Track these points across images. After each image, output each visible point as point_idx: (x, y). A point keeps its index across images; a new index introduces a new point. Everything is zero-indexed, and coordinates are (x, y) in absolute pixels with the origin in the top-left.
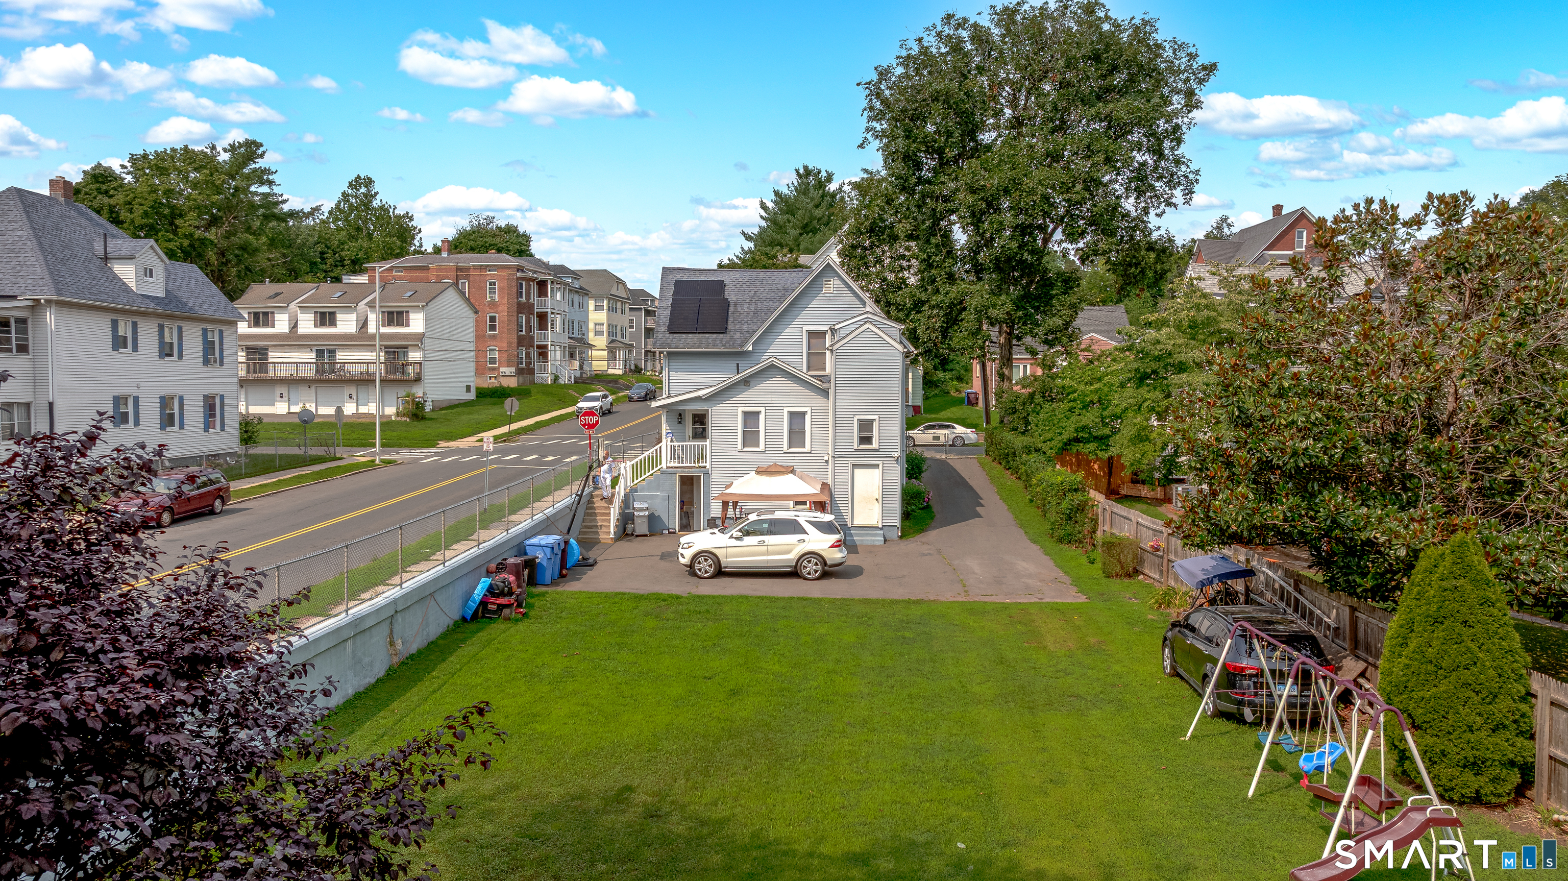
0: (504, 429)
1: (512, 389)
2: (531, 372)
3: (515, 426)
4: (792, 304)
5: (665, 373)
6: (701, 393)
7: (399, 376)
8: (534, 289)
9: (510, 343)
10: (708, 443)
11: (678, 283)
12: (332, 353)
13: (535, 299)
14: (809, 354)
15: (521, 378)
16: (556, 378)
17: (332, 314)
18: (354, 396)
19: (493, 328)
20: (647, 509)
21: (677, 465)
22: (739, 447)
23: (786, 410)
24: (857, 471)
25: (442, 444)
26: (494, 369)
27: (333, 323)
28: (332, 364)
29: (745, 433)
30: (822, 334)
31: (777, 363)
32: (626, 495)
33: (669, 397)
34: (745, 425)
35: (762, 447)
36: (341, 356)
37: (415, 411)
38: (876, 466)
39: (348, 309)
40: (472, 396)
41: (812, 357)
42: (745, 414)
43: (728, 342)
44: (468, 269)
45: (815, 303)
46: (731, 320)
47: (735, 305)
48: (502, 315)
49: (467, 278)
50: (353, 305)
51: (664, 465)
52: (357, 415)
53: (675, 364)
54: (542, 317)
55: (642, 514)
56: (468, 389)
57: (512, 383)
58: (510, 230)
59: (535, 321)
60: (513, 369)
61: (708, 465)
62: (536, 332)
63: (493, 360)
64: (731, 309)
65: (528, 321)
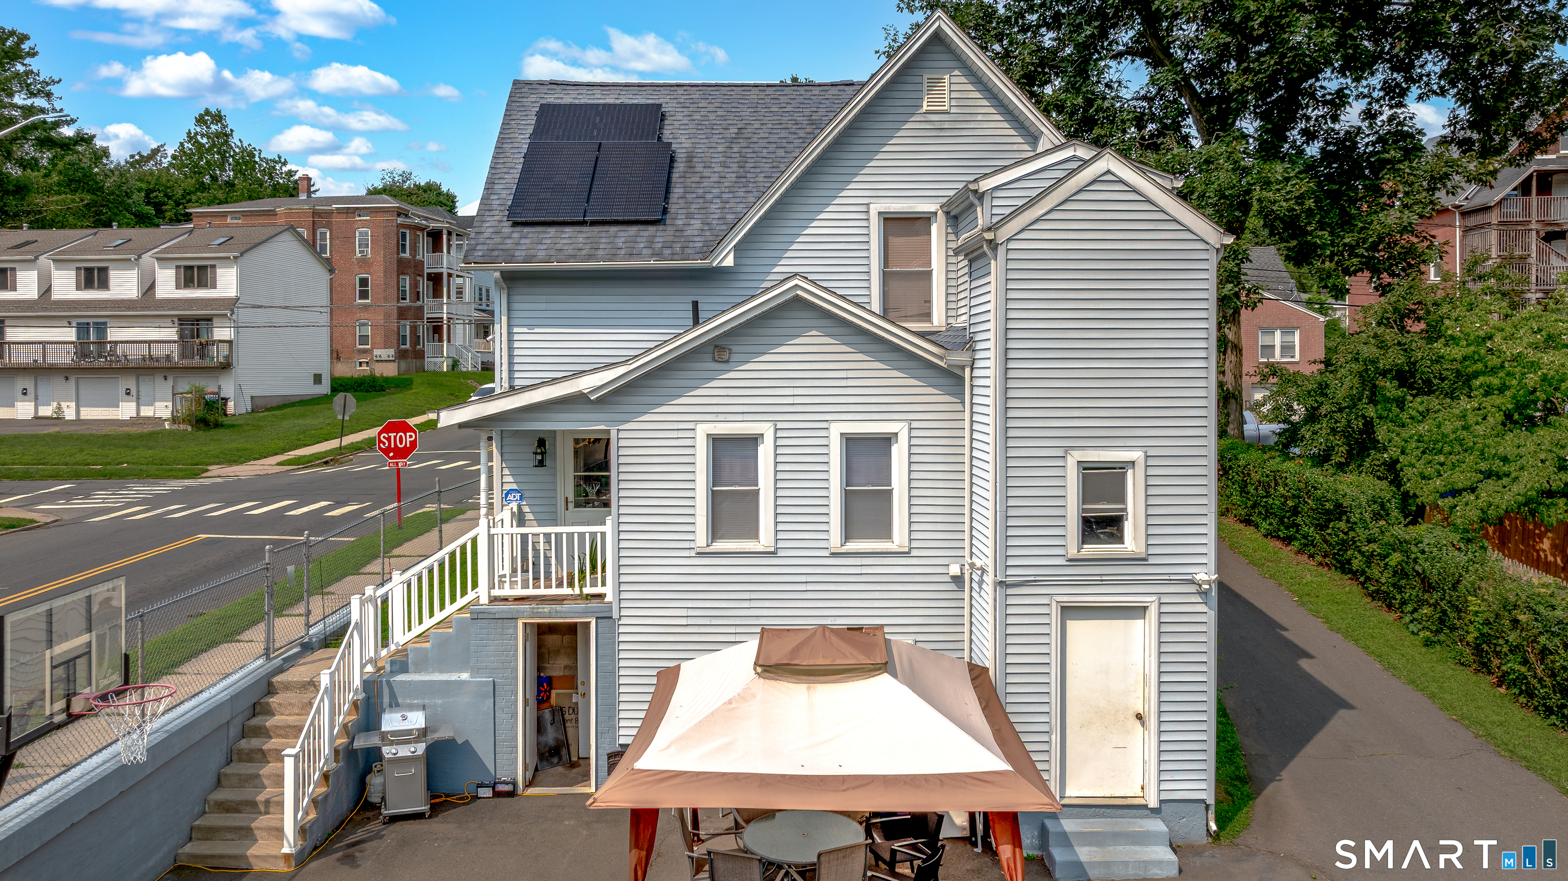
0: (334, 444)
1: (387, 380)
2: (420, 355)
3: (348, 440)
4: (838, 143)
5: (500, 330)
6: (585, 384)
7: (196, 362)
8: (424, 242)
9: (387, 316)
10: (608, 528)
11: (546, 111)
12: (101, 328)
13: (425, 255)
14: (886, 277)
15: (403, 365)
16: (455, 364)
17: (104, 271)
18: (134, 392)
19: (364, 295)
20: (423, 733)
21: (519, 592)
22: (701, 538)
23: (836, 431)
24: (1075, 627)
25: (215, 470)
26: (365, 351)
27: (104, 284)
28: (101, 343)
29: (715, 499)
30: (918, 224)
31: (809, 292)
32: (368, 685)
33: (513, 390)
34: (716, 473)
35: (765, 539)
36: (114, 334)
37: (201, 414)
38: (1139, 611)
39: (125, 263)
40: (325, 388)
41: (894, 284)
42: (717, 442)
43: (668, 245)
44: (330, 213)
45: (898, 143)
46: (677, 191)
47: (690, 158)
48: (376, 277)
49: (328, 226)
50: (133, 257)
51: (482, 593)
52: (138, 420)
53: (529, 303)
54: (436, 280)
55: (404, 751)
56: (318, 379)
57: (390, 370)
58: (431, 189)
59: (424, 286)
60: (391, 352)
61: (608, 591)
62: (428, 302)
63: (364, 339)
64: (680, 167)
65: (415, 285)
